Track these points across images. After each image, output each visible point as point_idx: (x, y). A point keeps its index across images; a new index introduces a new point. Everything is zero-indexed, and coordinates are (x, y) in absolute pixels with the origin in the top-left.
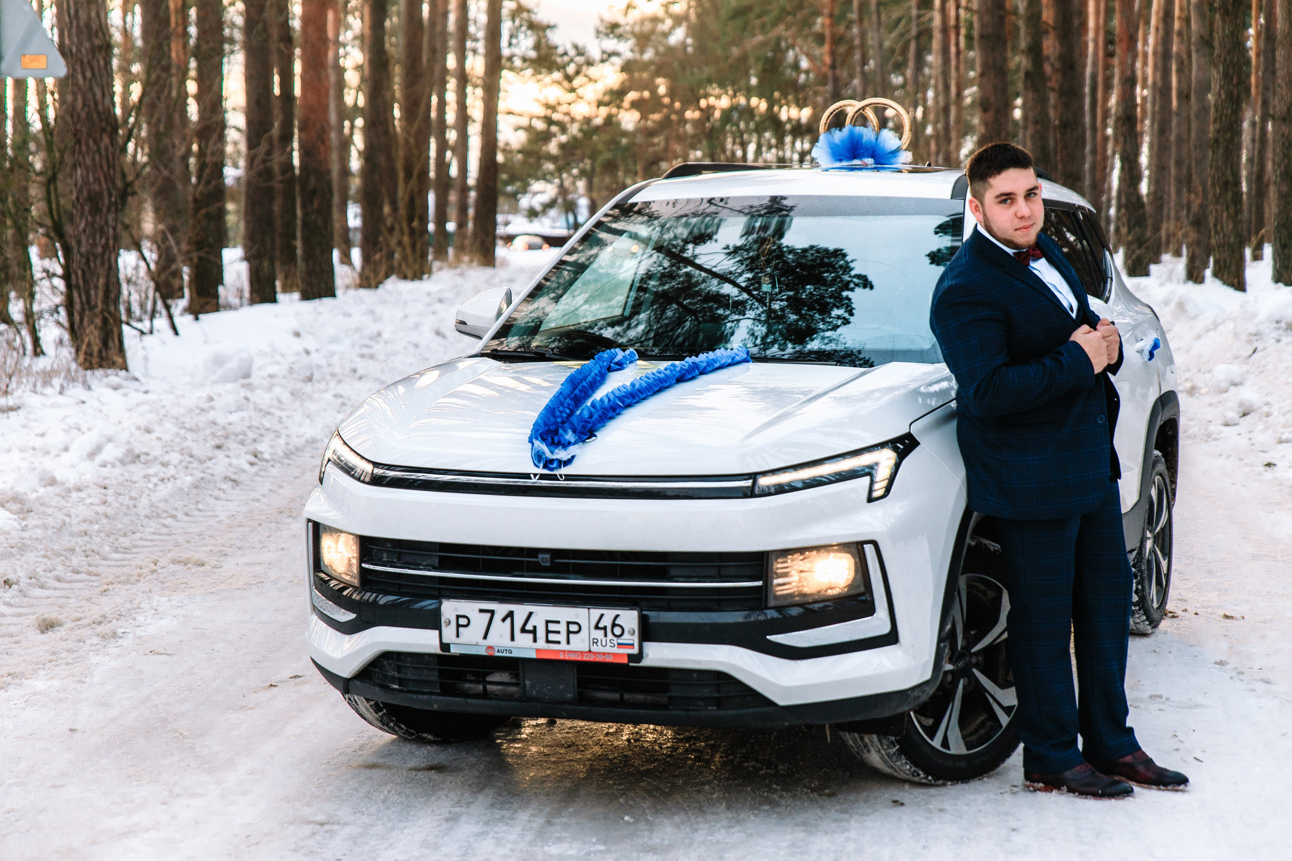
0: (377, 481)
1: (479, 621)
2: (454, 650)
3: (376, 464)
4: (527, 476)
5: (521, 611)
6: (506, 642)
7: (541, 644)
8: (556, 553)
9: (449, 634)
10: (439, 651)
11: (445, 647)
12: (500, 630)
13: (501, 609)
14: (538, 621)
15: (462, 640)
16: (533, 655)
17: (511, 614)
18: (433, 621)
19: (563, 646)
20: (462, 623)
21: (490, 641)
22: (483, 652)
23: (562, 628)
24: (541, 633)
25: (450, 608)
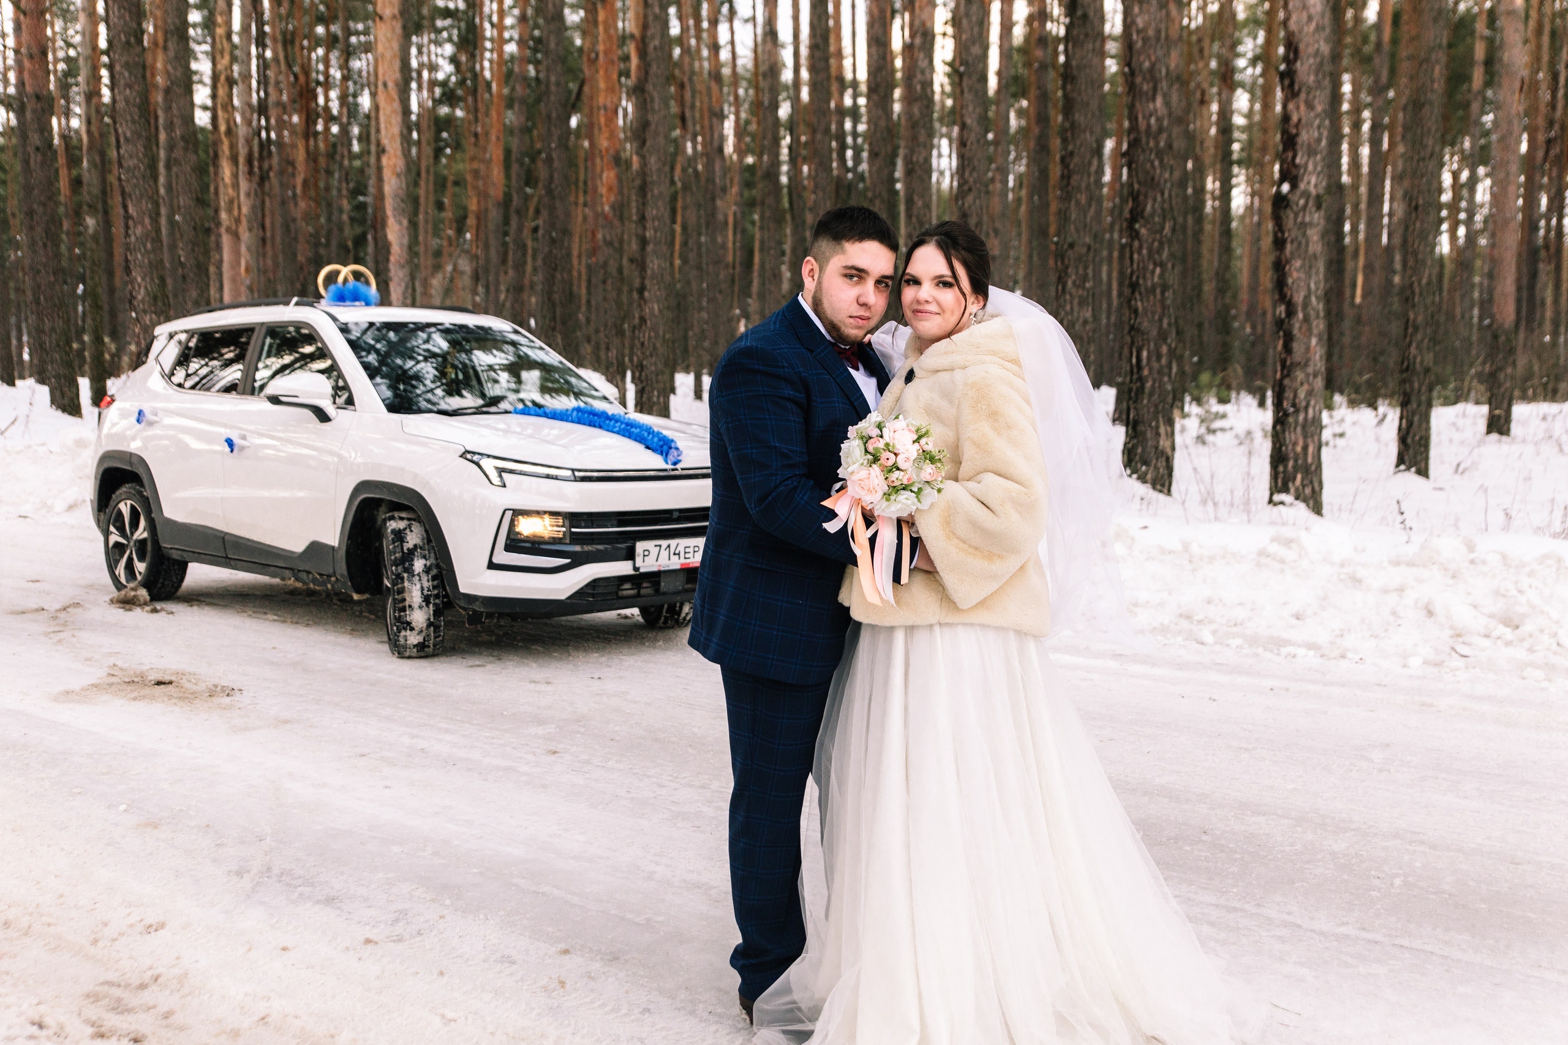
0: (577, 480)
1: (654, 551)
2: (642, 570)
3: (573, 470)
4: (666, 470)
5: (673, 543)
6: (666, 562)
7: (683, 561)
8: (681, 511)
9: (639, 562)
10: (632, 572)
11: (636, 569)
12: (664, 554)
13: (664, 543)
14: (681, 549)
15: (646, 564)
16: (678, 567)
17: (669, 546)
18: (630, 555)
19: (692, 560)
20: (646, 554)
21: (660, 561)
22: (655, 569)
23: (691, 550)
24: (682, 554)
25: (640, 546)
